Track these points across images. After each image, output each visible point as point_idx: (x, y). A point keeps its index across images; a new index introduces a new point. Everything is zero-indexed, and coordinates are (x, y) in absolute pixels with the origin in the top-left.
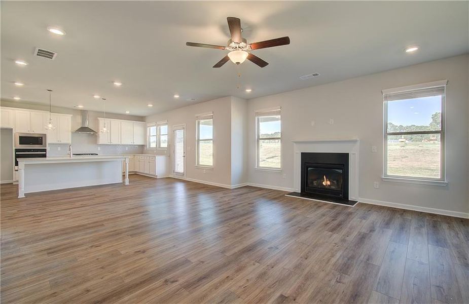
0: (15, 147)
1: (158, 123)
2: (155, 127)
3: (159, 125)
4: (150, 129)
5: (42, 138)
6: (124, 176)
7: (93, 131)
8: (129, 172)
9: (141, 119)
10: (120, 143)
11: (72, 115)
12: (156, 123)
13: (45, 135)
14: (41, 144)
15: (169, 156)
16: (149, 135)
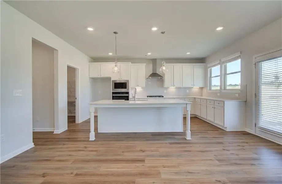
0: (112, 91)
1: (223, 60)
2: (219, 66)
3: (224, 63)
4: (211, 71)
5: (126, 83)
6: (185, 118)
7: (161, 76)
8: (191, 115)
9: (201, 60)
10: (181, 86)
12: (220, 61)
13: (128, 81)
14: (126, 88)
15: (246, 101)
16: (211, 77)
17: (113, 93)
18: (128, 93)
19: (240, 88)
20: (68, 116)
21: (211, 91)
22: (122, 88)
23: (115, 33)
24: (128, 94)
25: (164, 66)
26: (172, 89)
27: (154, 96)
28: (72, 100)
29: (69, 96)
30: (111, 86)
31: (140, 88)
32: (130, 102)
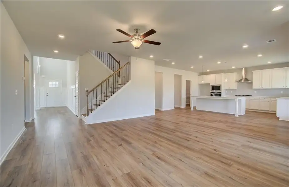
5: (219, 87)
13: (221, 85)
14: (219, 89)
17: (211, 93)
20: (186, 104)
22: (217, 89)
24: (221, 93)
28: (188, 96)
29: (186, 94)
30: (210, 88)
32: (222, 97)
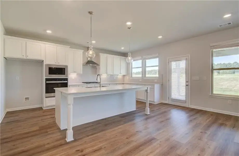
0: (45, 77)
2: (141, 61)
3: (144, 59)
5: (65, 69)
7: (97, 64)
10: (112, 74)
11: (83, 51)
12: (142, 57)
13: (67, 66)
15: (162, 84)
16: (132, 68)
17: (47, 80)
18: (66, 79)
19: (158, 76)
21: (131, 78)
22: (59, 74)
23: (90, 13)
24: (67, 81)
25: (130, 56)
26: (104, 76)
27: (92, 83)
31: (76, 74)
